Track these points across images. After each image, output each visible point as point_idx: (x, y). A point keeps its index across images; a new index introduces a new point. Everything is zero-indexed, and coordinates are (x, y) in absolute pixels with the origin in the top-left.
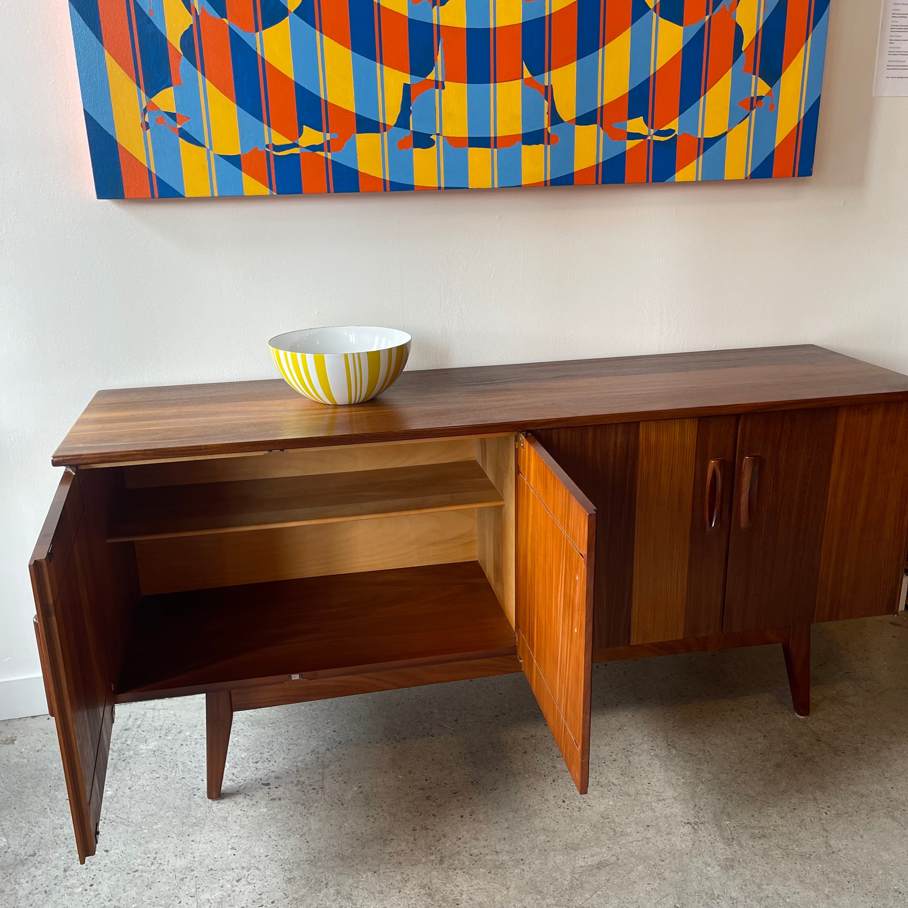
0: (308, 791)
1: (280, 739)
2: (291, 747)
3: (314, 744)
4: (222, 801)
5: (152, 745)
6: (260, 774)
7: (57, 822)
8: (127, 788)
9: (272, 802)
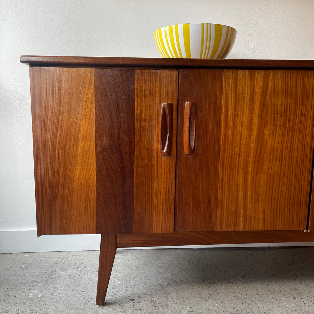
0: (158, 307)
1: (141, 276)
2: (147, 281)
3: (160, 281)
4: (105, 307)
6: (129, 294)
7: (6, 308)
8: (50, 294)
9: (136, 311)
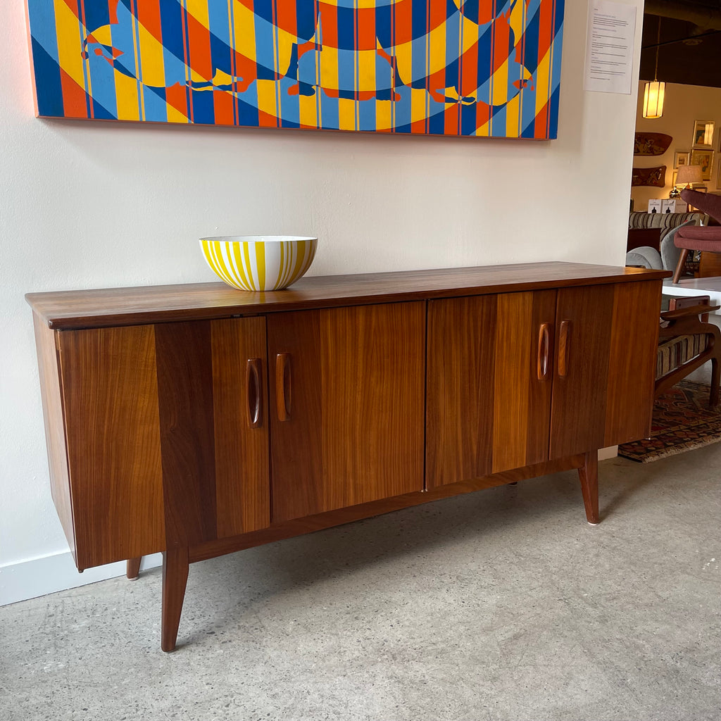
0: (252, 631)
1: (204, 600)
2: (217, 603)
3: (237, 598)
4: (178, 652)
5: (84, 623)
6: (201, 627)
8: (77, 659)
9: (224, 644)
